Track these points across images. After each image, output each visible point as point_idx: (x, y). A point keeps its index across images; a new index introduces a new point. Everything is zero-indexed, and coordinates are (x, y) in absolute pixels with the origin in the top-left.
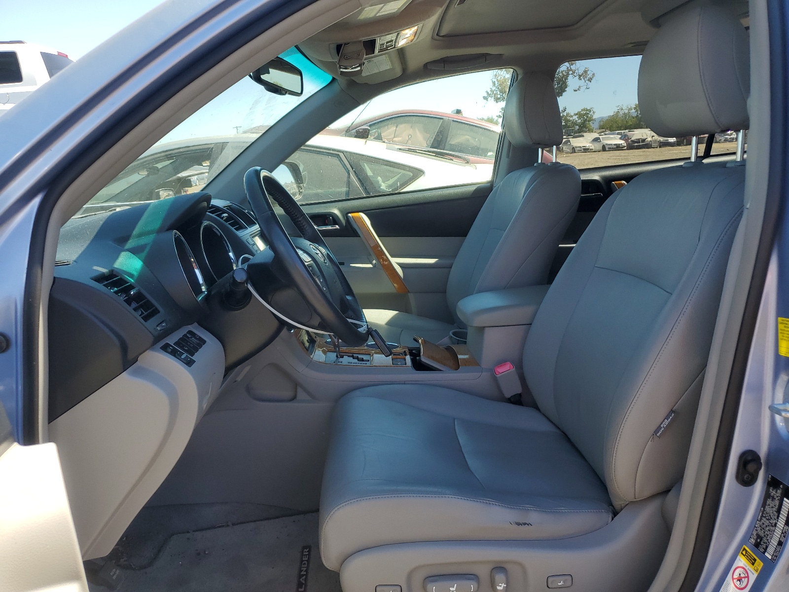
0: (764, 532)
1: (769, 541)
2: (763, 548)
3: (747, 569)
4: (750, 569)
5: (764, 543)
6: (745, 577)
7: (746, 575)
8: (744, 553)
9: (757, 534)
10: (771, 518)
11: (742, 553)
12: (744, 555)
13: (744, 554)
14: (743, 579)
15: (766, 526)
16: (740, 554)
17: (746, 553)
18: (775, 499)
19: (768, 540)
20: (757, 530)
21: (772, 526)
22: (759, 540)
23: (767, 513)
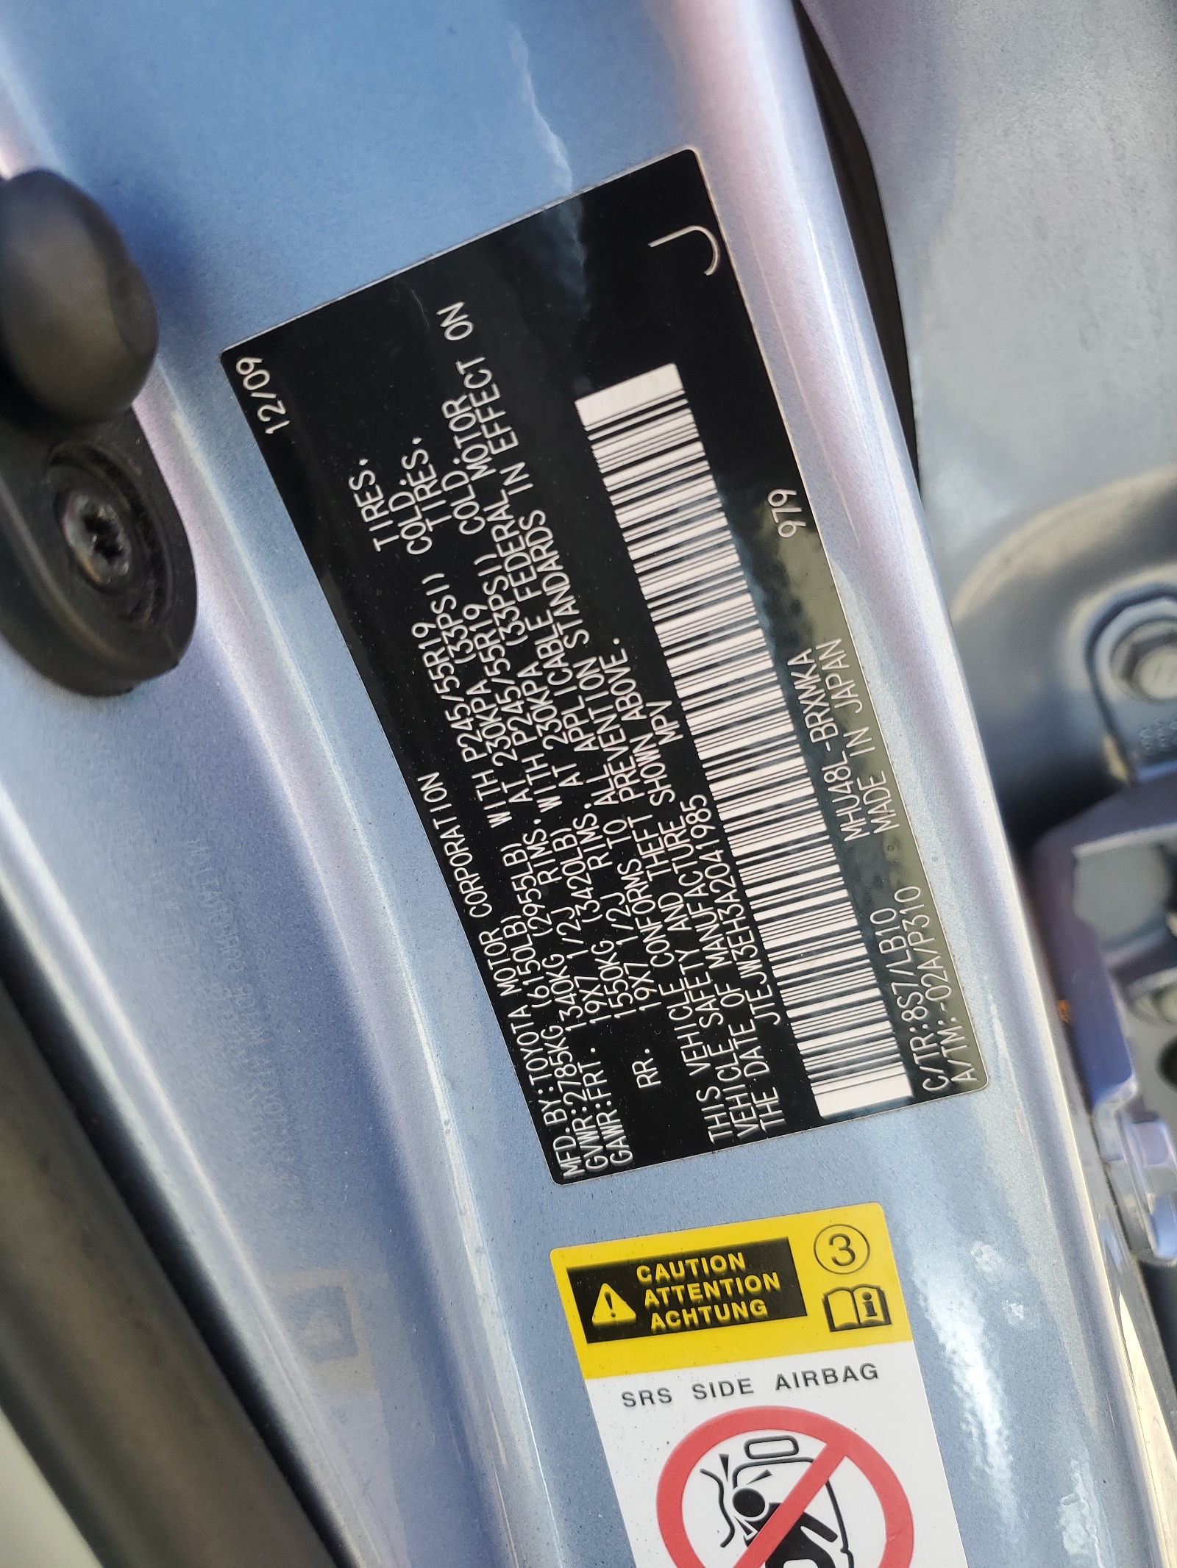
0: (634, 952)
1: (750, 968)
2: (758, 1086)
3: (764, 1396)
4: (791, 1365)
5: (715, 1036)
6: (819, 1476)
7: (812, 1447)
8: (611, 1309)
9: (579, 1044)
10: (592, 763)
11: (596, 1334)
12: (639, 1328)
13: (624, 1313)
14: (819, 1508)
15: (607, 882)
16: (591, 1355)
17: (632, 1294)
18: (484, 542)
19: (728, 976)
20: (545, 1017)
21: (669, 813)
22: (646, 1074)
23: (511, 771)
